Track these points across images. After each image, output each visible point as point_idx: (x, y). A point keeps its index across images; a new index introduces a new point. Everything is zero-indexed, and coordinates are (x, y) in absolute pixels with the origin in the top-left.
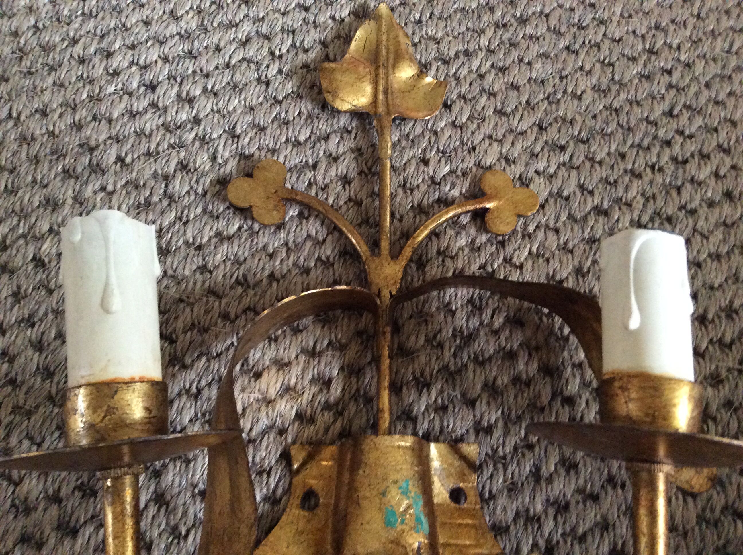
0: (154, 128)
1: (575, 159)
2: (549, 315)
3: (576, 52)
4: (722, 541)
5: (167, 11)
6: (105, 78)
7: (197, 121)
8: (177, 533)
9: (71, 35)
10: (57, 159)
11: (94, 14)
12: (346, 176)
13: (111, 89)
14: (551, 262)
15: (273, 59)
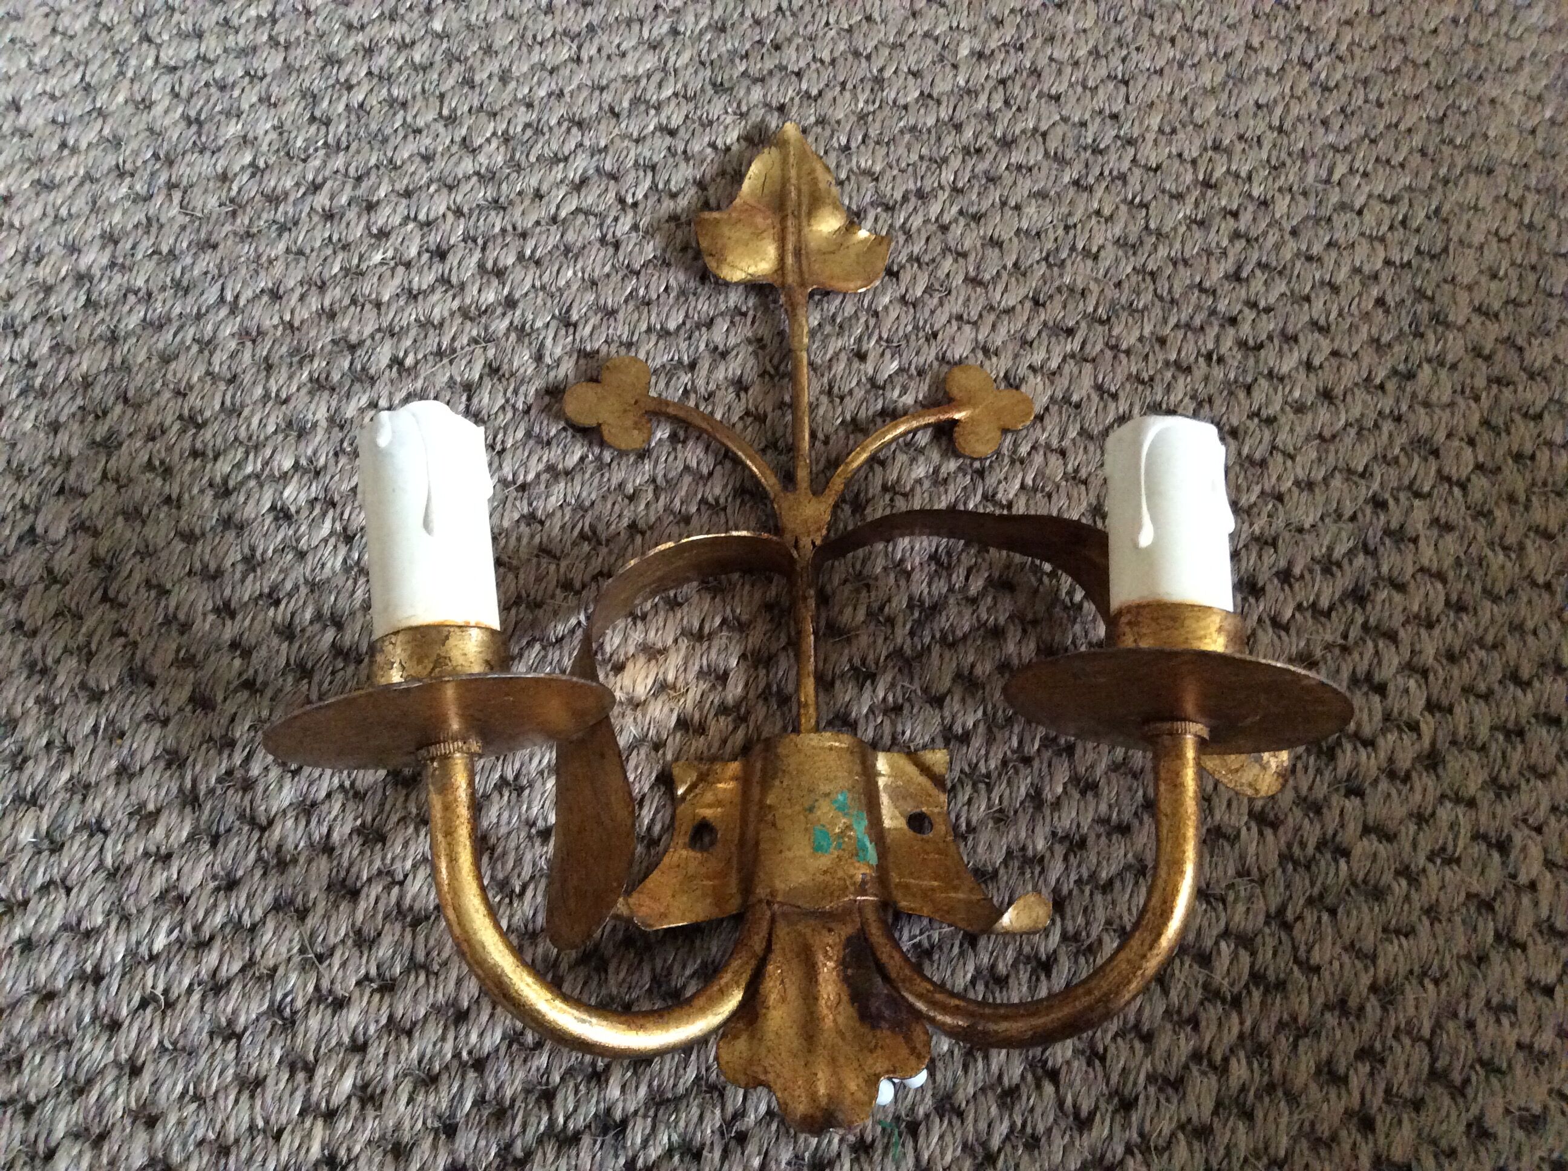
0: (446, 314)
1: (1088, 347)
2: (1053, 575)
3: (1090, 189)
4: (1316, 891)
5: (458, 139)
6: (367, 241)
7: (510, 303)
8: (507, 890)
9: (310, 177)
10: (301, 363)
11: (344, 145)
12: (740, 381)
13: (378, 257)
14: (1055, 497)
15: (623, 209)
